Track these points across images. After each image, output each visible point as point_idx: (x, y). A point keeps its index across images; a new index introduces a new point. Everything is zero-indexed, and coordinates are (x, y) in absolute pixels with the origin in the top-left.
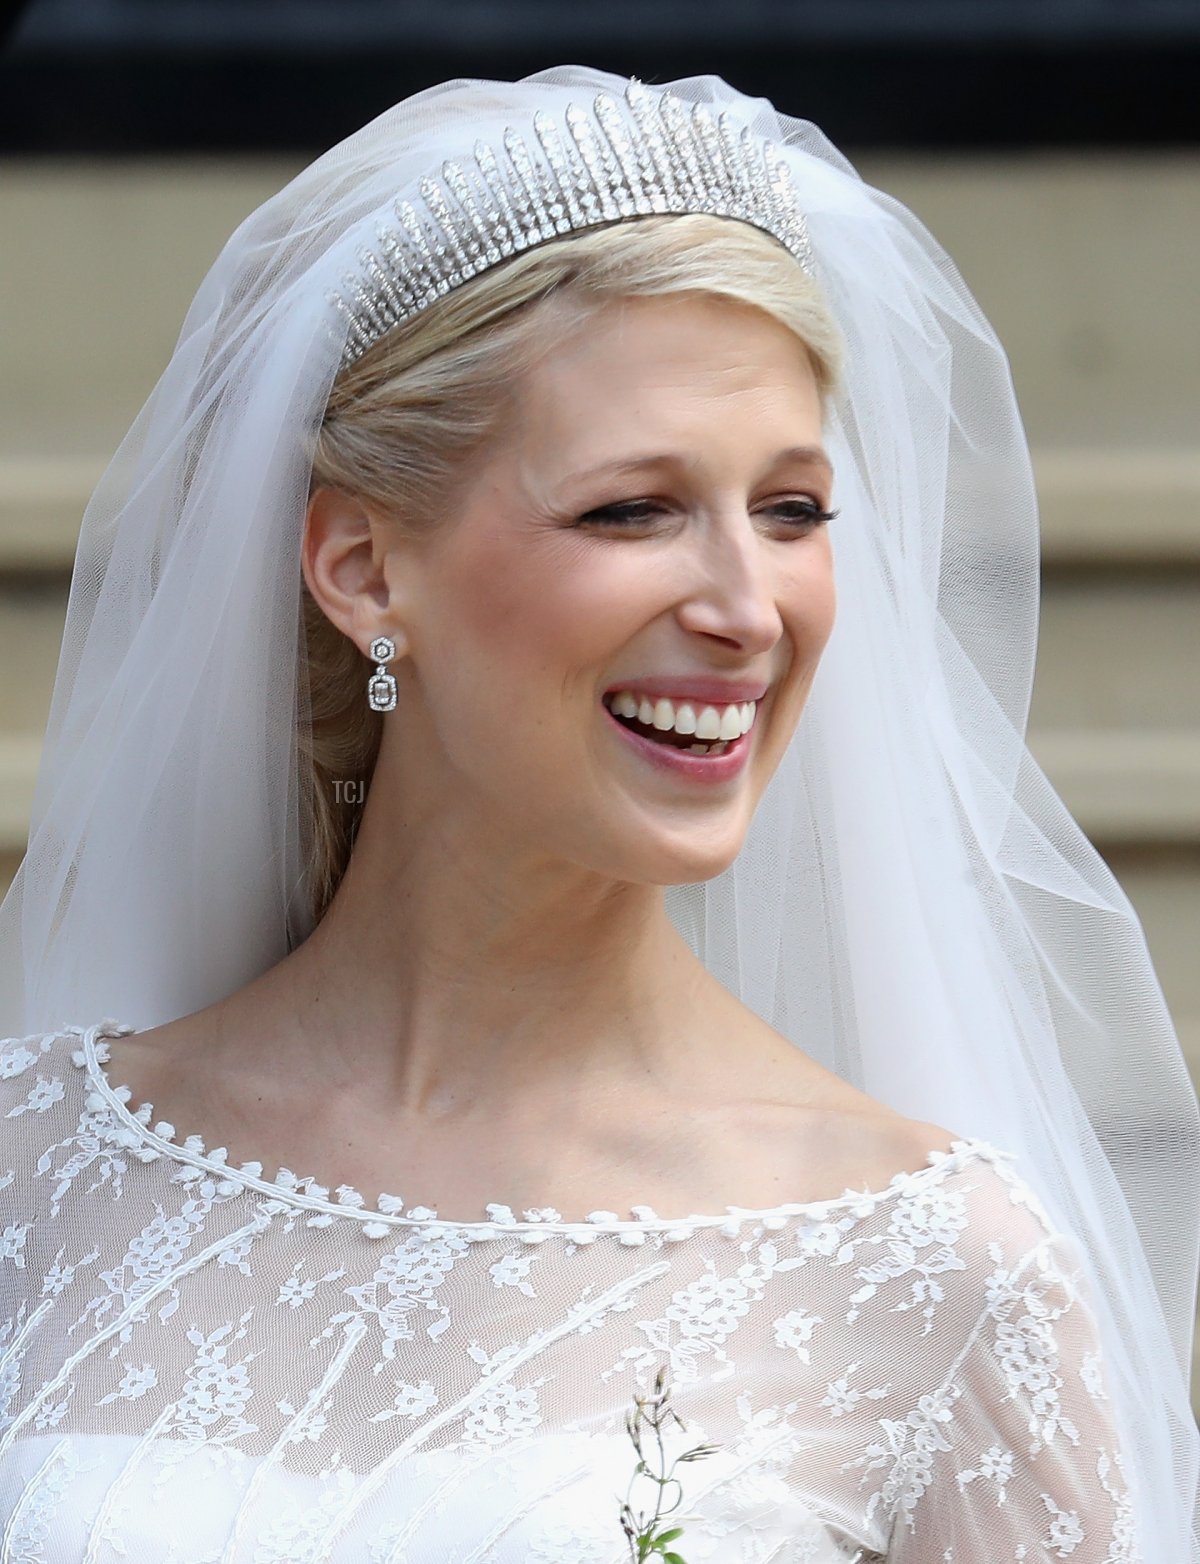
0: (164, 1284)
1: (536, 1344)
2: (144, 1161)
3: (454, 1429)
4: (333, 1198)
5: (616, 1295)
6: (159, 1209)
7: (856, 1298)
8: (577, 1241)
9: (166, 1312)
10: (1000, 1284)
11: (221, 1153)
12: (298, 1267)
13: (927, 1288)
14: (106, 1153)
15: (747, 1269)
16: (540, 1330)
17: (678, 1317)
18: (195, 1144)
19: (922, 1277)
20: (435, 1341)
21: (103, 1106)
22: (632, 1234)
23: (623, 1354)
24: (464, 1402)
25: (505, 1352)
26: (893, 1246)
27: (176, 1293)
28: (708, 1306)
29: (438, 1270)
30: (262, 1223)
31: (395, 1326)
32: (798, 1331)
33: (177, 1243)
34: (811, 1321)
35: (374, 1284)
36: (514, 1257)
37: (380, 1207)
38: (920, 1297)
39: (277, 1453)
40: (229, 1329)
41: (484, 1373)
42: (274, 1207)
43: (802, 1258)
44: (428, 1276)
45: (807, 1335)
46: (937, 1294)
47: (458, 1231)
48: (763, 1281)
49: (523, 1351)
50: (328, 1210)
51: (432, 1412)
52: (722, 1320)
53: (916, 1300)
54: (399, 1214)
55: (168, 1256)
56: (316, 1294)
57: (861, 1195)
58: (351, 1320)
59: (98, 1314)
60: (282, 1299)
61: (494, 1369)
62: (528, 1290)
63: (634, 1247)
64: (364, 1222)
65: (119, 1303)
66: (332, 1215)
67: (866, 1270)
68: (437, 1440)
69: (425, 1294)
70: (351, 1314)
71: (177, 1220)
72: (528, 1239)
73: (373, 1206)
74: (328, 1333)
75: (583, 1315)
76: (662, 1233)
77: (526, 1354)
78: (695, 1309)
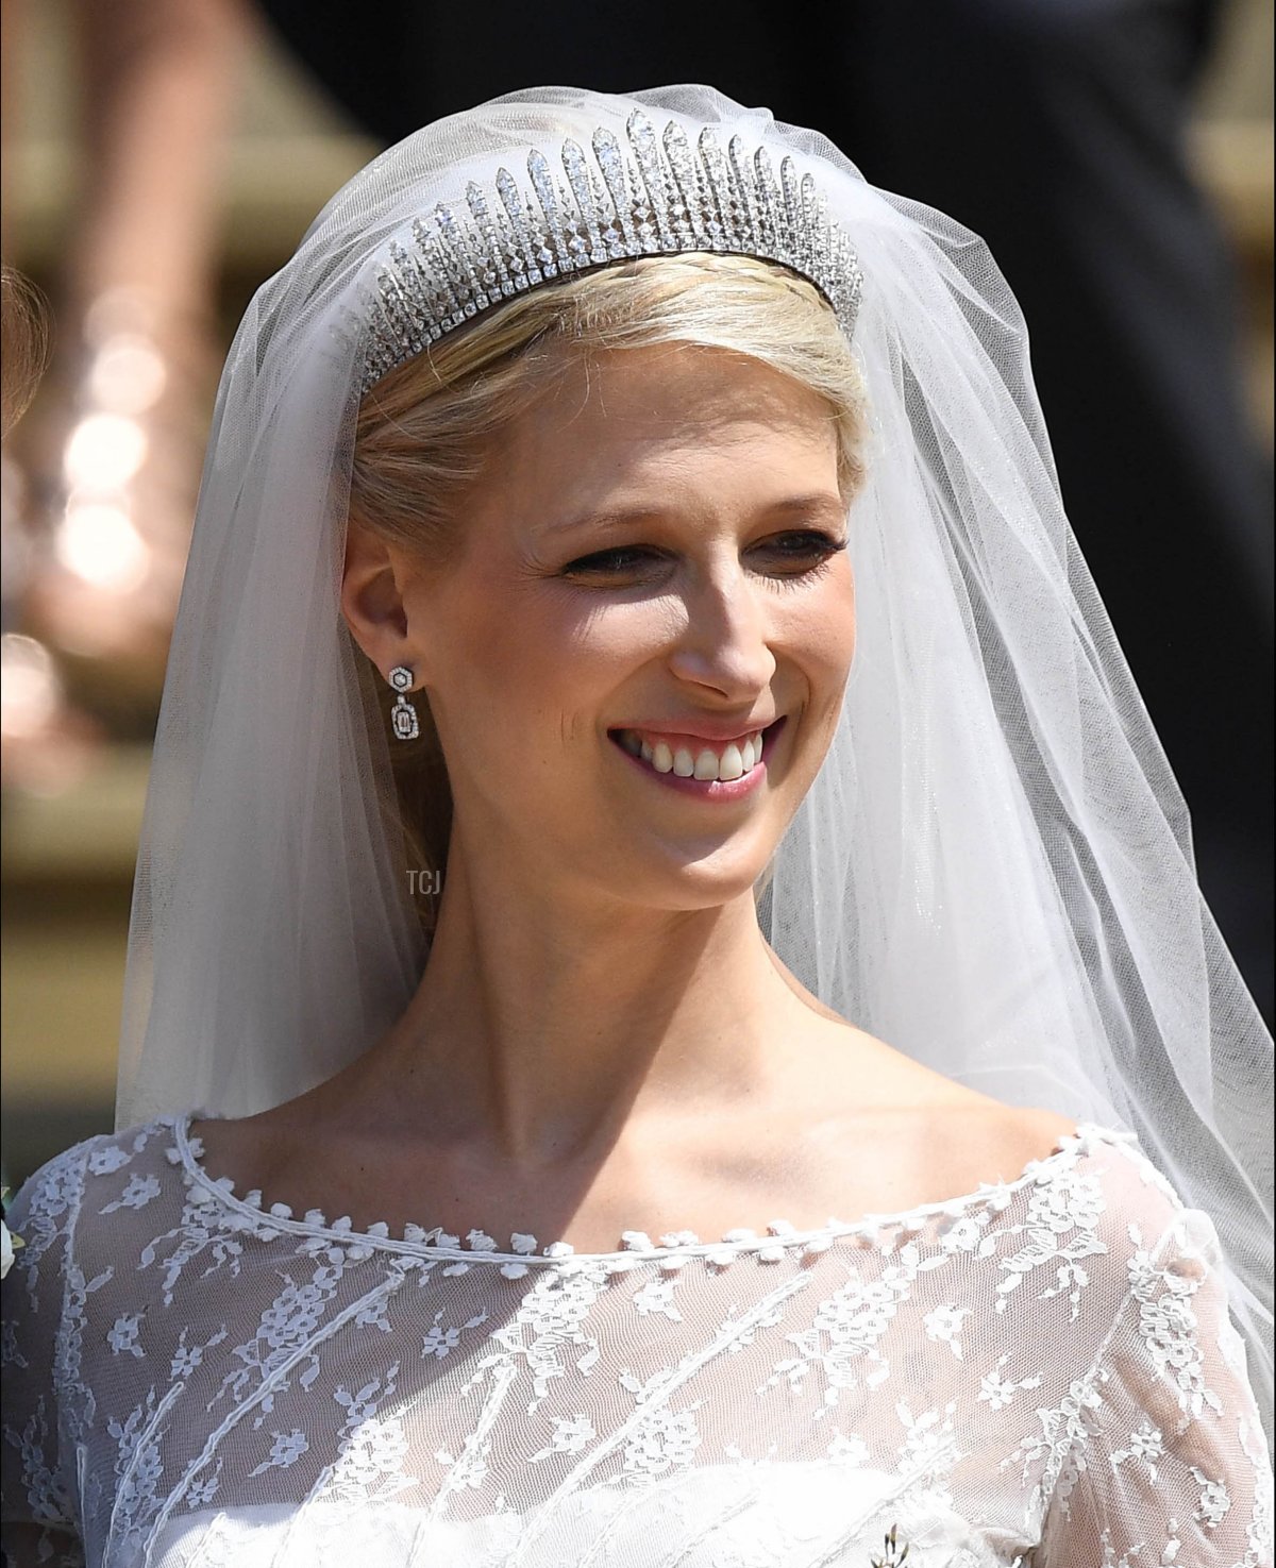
0: (303, 1352)
1: (688, 1367)
2: (265, 1240)
3: (617, 1457)
4: (465, 1246)
5: (764, 1311)
6: (288, 1280)
7: (1003, 1288)
8: (718, 1263)
9: (307, 1379)
10: (1142, 1263)
11: (346, 1221)
12: (438, 1317)
13: (1072, 1273)
14: (217, 1238)
15: (891, 1272)
16: (690, 1353)
17: (828, 1326)
18: (315, 1219)
19: (1066, 1262)
20: (586, 1374)
21: (207, 1197)
22: (771, 1249)
23: (776, 1369)
24: (623, 1432)
25: (659, 1377)
26: (1033, 1235)
27: (316, 1359)
28: (856, 1312)
29: (581, 1303)
30: (395, 1281)
31: (545, 1364)
32: (948, 1324)
33: (311, 1310)
34: (960, 1313)
35: (519, 1324)
36: (657, 1284)
37: (514, 1248)
38: (1065, 1283)
39: (440, 1503)
40: (377, 1385)
41: (638, 1401)
42: (407, 1263)
43: (944, 1255)
44: (572, 1311)
45: (957, 1327)
46: (1082, 1279)
47: (597, 1264)
48: (908, 1281)
49: (675, 1375)
50: (463, 1258)
51: (590, 1445)
52: (871, 1324)
53: (1061, 1286)
54: (534, 1254)
55: (303, 1324)
56: (461, 1341)
57: (996, 1188)
58: (499, 1363)
59: (236, 1388)
60: (427, 1350)
61: (648, 1396)
62: (674, 1314)
63: (775, 1262)
64: (501, 1265)
65: (257, 1375)
66: (467, 1262)
67: (1010, 1260)
68: (598, 1474)
69: (570, 1328)
70: (499, 1356)
71: (309, 1288)
72: (668, 1264)
73: (506, 1248)
74: (478, 1378)
75: (732, 1333)
76: (801, 1246)
77: (681, 1377)
78: (842, 1316)
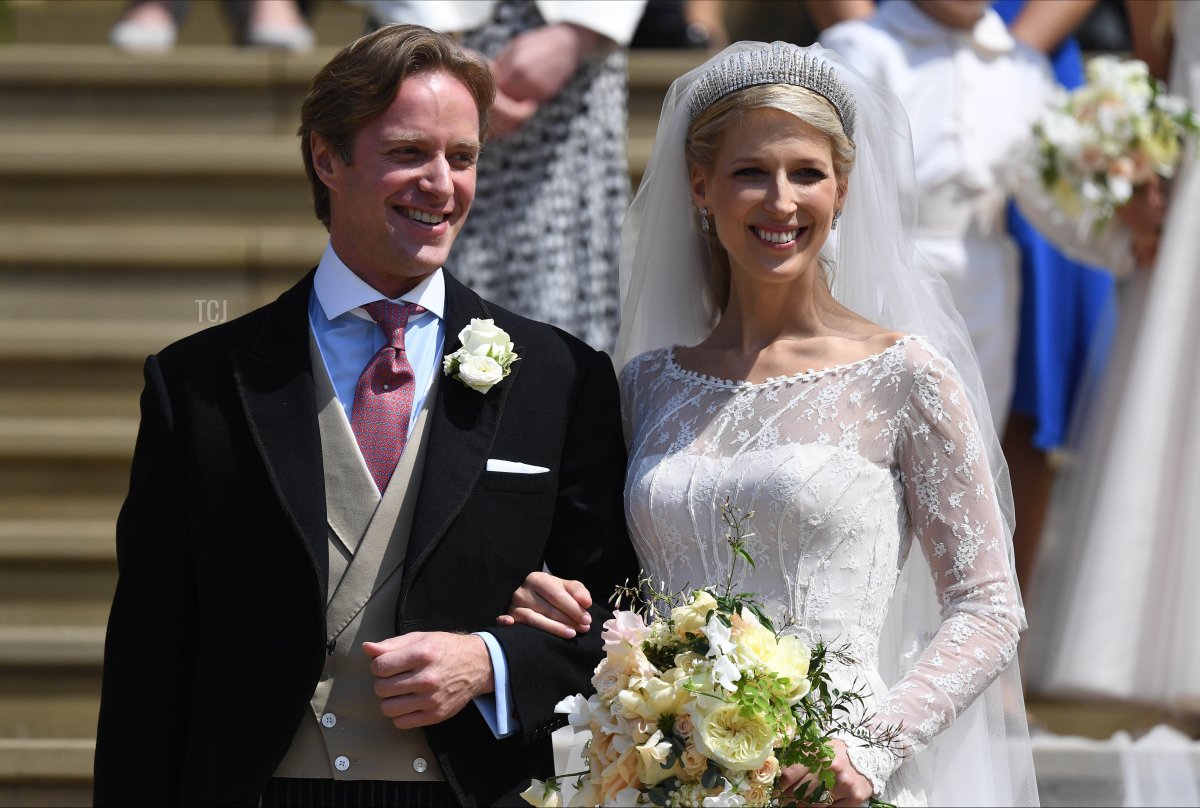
0: (675, 411)
1: (778, 414)
2: (676, 380)
3: (755, 442)
4: (725, 384)
5: (802, 396)
6: (677, 391)
7: (874, 385)
8: (790, 383)
9: (674, 418)
10: (918, 373)
12: (713, 403)
13: (896, 378)
14: (667, 379)
15: (840, 381)
17: (821, 399)
18: (690, 373)
19: (894, 375)
20: (749, 418)
21: (669, 368)
22: (807, 378)
23: (804, 412)
24: (757, 435)
25: (770, 418)
26: (884, 368)
28: (829, 394)
29: (752, 399)
30: (704, 392)
31: (737, 416)
32: (857, 397)
34: (861, 393)
35: (733, 405)
37: (737, 384)
38: (894, 381)
40: (691, 421)
41: (764, 425)
42: (708, 387)
43: (856, 376)
44: (749, 401)
45: (860, 397)
46: (899, 379)
47: (758, 387)
48: (846, 384)
51: (748, 438)
52: (833, 398)
53: (892, 382)
56: (717, 409)
57: (874, 356)
58: (726, 416)
60: (707, 412)
61: (766, 423)
62: (777, 399)
63: (807, 382)
64: (732, 389)
66: (723, 388)
68: (750, 447)
69: (747, 406)
71: (682, 393)
72: (777, 385)
73: (735, 384)
74: (719, 420)
75: (792, 404)
76: (815, 376)
77: (775, 418)
78: (825, 395)
